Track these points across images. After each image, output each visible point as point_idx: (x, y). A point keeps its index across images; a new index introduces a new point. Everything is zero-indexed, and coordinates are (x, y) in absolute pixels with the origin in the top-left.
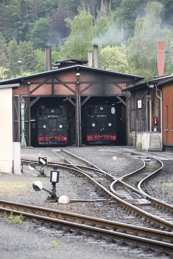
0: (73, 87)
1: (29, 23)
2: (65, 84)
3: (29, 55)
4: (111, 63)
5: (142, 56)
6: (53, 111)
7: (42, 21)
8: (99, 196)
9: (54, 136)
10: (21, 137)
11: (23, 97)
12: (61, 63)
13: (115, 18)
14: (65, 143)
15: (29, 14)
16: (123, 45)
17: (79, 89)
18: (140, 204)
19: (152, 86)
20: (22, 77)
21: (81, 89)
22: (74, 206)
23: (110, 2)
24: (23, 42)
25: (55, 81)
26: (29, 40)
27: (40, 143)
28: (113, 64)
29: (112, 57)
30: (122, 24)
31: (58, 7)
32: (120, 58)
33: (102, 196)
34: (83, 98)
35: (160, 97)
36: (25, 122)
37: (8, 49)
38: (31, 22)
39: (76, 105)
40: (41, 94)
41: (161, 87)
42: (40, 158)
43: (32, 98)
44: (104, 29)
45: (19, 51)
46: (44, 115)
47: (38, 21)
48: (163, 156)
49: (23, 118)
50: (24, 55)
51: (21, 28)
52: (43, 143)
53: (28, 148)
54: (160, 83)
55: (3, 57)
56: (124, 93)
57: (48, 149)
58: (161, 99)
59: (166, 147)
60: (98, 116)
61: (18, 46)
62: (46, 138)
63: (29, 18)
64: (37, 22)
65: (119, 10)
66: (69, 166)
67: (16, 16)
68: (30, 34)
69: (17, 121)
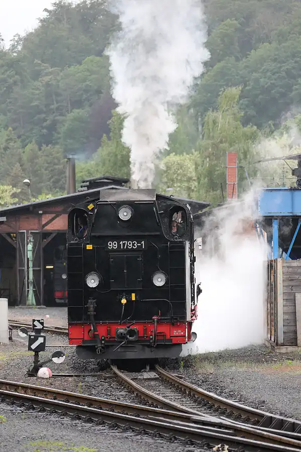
1: (58, 118)
3: (57, 167)
4: (177, 179)
5: (218, 170)
7: (78, 113)
10: (28, 291)
11: (31, 233)
12: (90, 182)
15: (57, 103)
16: (195, 151)
18: (144, 379)
20: (30, 204)
22: (58, 382)
24: (47, 146)
26: (57, 143)
27: (58, 301)
28: (181, 181)
29: (178, 170)
30: (200, 119)
31: (102, 93)
32: (191, 172)
33: (102, 370)
36: (33, 270)
37: (25, 158)
38: (60, 115)
40: (59, 228)
42: (34, 321)
43: (46, 235)
45: (40, 161)
46: (63, 259)
47: (72, 113)
49: (31, 264)
50: (48, 167)
51: (45, 124)
52: (62, 301)
53: (38, 308)
55: (17, 169)
61: (39, 153)
62: (66, 294)
63: (57, 109)
64: (70, 116)
67: (37, 106)
68: (59, 133)
69: (23, 268)
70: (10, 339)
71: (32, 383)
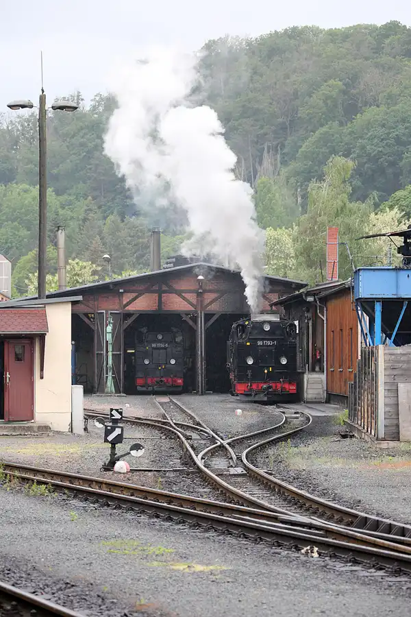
0: (192, 297)
2: (179, 293)
3: (141, 241)
4: (273, 255)
5: (316, 246)
6: (160, 337)
8: (183, 464)
9: (162, 377)
10: (107, 377)
11: (110, 313)
12: (176, 258)
13: (288, 179)
14: (180, 389)
17: (202, 301)
18: (227, 475)
19: (310, 299)
20: (111, 281)
21: (207, 302)
22: (136, 477)
23: (279, 151)
24: (131, 217)
25: (164, 288)
28: (278, 258)
29: (275, 245)
30: (299, 190)
32: (289, 248)
33: (185, 464)
34: (208, 316)
35: (323, 316)
36: (113, 355)
37: (105, 230)
39: (197, 326)
40: (141, 308)
41: (325, 300)
43: (127, 315)
44: (268, 198)
45: (123, 234)
48: (321, 411)
49: (110, 348)
50: (131, 241)
52: (144, 389)
53: (118, 396)
54: (323, 294)
55: (97, 243)
56: (273, 307)
57: (149, 398)
58: (325, 319)
59: (332, 397)
60: (260, 343)
61: (122, 225)
62: (149, 382)
65: (294, 165)
66: (164, 423)
69: (102, 352)
70: (86, 429)
71: (108, 478)
